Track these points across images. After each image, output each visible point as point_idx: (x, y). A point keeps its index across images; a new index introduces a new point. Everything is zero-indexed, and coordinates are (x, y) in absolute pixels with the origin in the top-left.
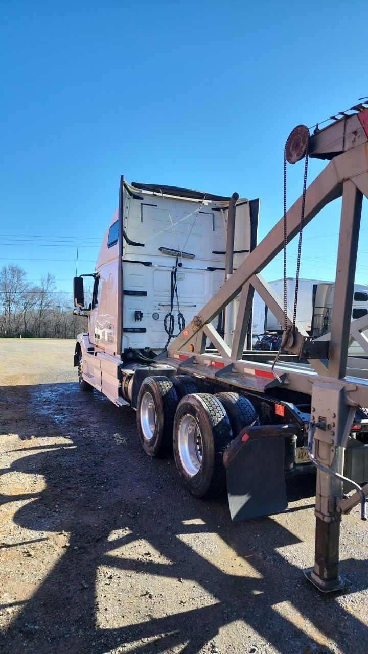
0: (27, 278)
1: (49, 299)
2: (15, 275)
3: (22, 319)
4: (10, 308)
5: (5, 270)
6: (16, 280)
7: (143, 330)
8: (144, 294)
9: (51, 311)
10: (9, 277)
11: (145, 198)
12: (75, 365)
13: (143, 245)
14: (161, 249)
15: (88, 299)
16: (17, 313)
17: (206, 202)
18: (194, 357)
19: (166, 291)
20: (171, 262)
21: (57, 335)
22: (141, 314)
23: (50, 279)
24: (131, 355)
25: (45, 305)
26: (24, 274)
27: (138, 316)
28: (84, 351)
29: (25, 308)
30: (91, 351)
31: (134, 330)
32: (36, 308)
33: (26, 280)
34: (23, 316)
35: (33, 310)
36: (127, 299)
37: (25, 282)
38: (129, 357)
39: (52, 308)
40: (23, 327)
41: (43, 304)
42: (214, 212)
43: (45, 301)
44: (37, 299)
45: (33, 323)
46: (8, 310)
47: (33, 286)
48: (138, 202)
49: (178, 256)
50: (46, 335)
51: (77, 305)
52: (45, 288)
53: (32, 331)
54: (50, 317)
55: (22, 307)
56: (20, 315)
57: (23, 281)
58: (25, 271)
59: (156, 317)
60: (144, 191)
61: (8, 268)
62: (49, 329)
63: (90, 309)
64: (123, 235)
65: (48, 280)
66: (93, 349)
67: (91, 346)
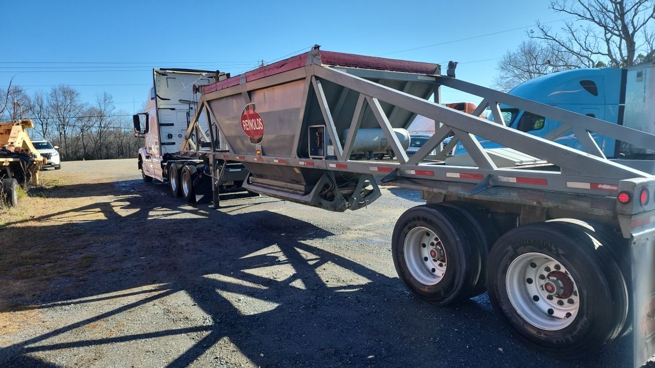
0: (80, 99)
1: (108, 120)
2: (67, 97)
3: (80, 143)
4: (65, 132)
5: (55, 92)
6: (69, 101)
7: (174, 143)
8: (172, 125)
9: (111, 133)
10: (61, 99)
11: (168, 74)
12: (139, 169)
13: (169, 100)
14: (180, 101)
15: (143, 127)
16: (74, 136)
17: (204, 74)
18: (187, 152)
19: (185, 122)
20: (186, 107)
21: (120, 156)
22: (172, 135)
23: (107, 99)
24: (168, 156)
25: (104, 127)
26: (77, 94)
27: (170, 136)
28: (144, 158)
29: (82, 130)
30: (148, 157)
31: (169, 144)
32: (94, 130)
33: (79, 101)
34: (81, 140)
35: (91, 132)
36: (163, 128)
37: (79, 103)
38: (167, 157)
39: (112, 129)
40: (82, 150)
41: (103, 126)
42: (209, 79)
43: (104, 122)
44: (94, 120)
45: (93, 145)
46: (63, 133)
47: (88, 107)
48: (165, 77)
49: (190, 104)
50: (109, 157)
51: (137, 131)
52: (103, 109)
53: (93, 154)
54: (111, 138)
55: (79, 130)
56: (78, 139)
57: (78, 102)
58: (78, 92)
59: (180, 136)
60: (167, 71)
61: (58, 89)
62: (111, 151)
63: (145, 133)
64: (156, 95)
65: (105, 100)
66: (149, 156)
67: (148, 155)
